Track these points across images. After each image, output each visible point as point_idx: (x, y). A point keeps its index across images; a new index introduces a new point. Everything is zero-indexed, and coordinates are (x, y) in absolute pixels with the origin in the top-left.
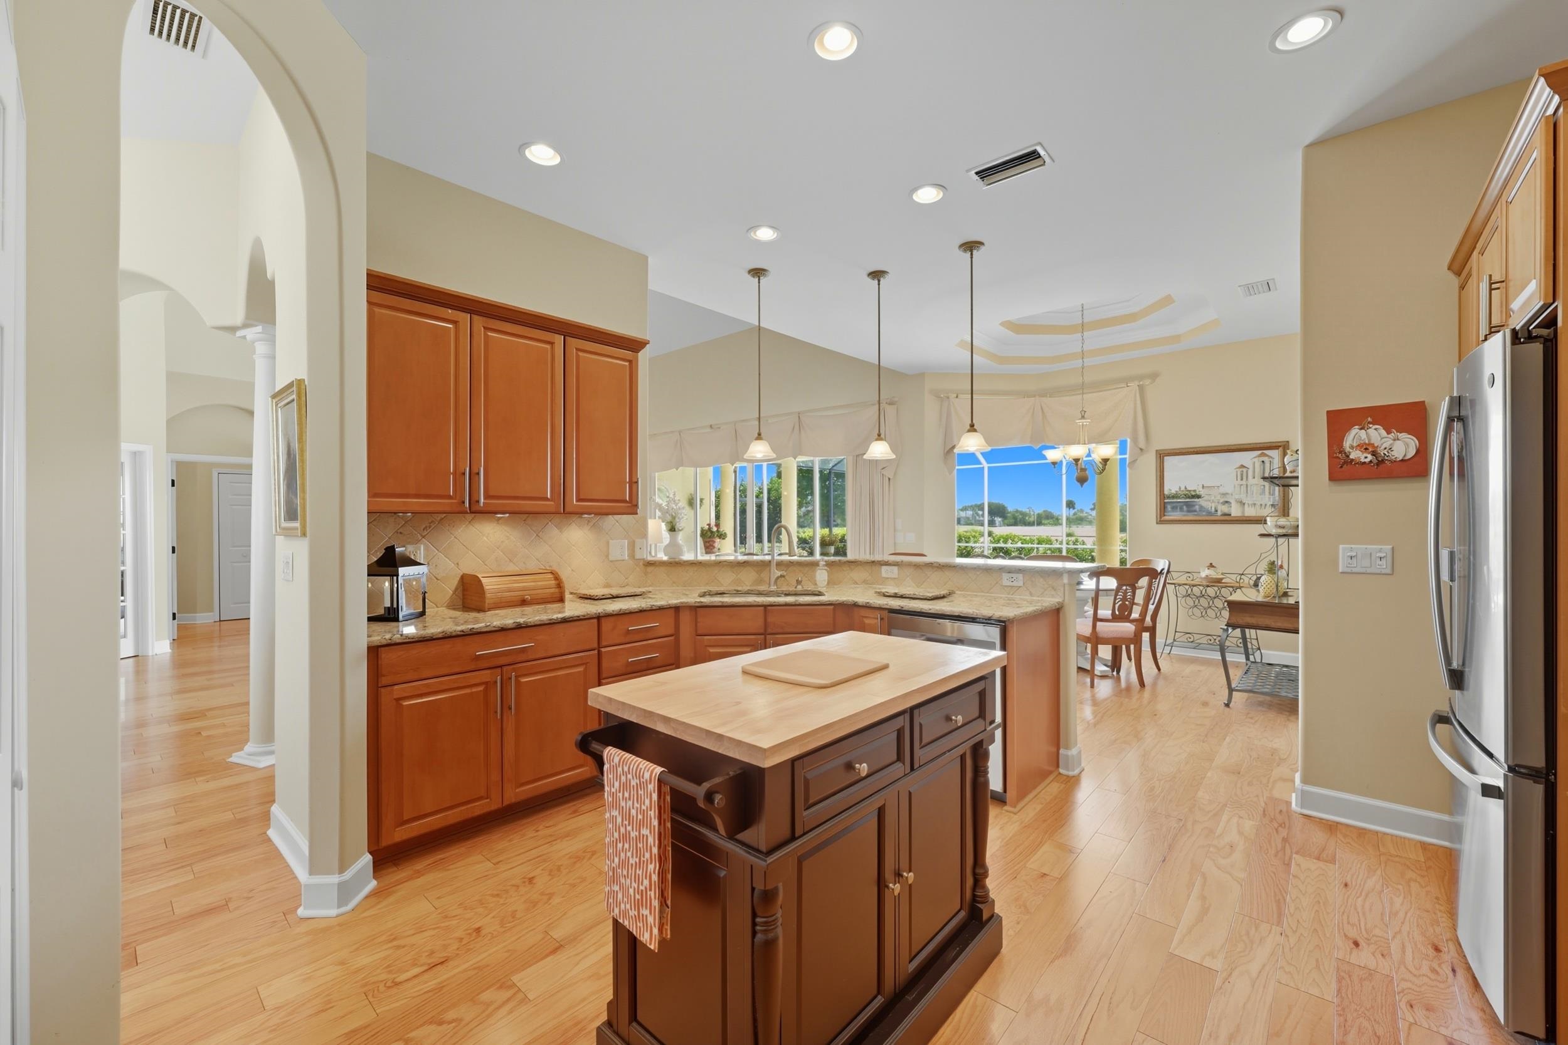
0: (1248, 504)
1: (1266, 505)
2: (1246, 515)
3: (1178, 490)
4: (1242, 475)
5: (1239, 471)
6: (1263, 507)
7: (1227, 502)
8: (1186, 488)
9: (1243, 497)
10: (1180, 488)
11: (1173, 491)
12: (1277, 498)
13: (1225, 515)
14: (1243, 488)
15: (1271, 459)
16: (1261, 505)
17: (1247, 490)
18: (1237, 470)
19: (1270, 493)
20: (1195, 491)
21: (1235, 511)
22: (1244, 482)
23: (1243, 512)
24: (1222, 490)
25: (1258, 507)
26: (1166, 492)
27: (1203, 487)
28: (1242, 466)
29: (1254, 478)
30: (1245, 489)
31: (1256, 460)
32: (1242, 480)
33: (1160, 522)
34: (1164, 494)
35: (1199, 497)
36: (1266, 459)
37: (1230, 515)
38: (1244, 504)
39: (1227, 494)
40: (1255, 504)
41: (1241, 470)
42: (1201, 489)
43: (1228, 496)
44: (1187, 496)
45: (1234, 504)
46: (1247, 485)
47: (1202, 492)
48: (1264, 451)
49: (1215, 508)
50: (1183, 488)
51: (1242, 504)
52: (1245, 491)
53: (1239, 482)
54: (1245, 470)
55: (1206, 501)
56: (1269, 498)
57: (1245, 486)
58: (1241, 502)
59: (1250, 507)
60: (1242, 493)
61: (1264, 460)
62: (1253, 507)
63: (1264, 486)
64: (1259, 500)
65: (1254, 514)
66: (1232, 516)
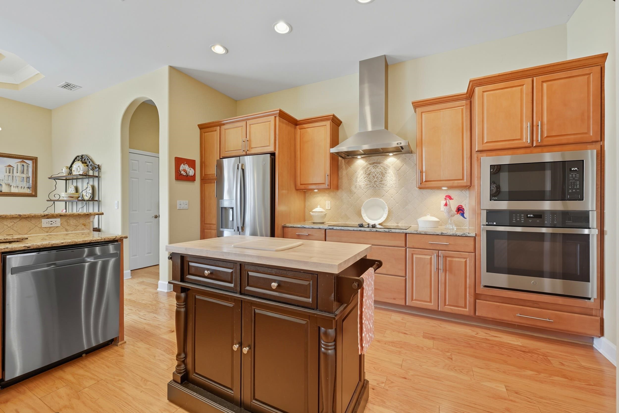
0: (14, 186)
1: (24, 187)
2: (12, 192)
4: (10, 170)
6: (23, 188)
9: (10, 182)
12: (31, 184)
14: (11, 178)
15: (28, 165)
16: (22, 187)
18: (7, 167)
19: (27, 181)
21: (5, 190)
22: (11, 174)
23: (10, 190)
25: (20, 188)
28: (10, 166)
29: (17, 173)
30: (12, 178)
31: (19, 164)
32: (10, 173)
36: (25, 164)
37: (2, 191)
38: (11, 186)
40: (18, 187)
41: (10, 167)
45: (4, 185)
46: (13, 176)
48: (24, 160)
53: (8, 174)
54: (11, 168)
56: (27, 184)
57: (11, 177)
58: (9, 185)
59: (15, 188)
60: (9, 180)
61: (23, 164)
62: (17, 188)
63: (23, 177)
64: (20, 184)
65: (17, 192)
66: (3, 192)
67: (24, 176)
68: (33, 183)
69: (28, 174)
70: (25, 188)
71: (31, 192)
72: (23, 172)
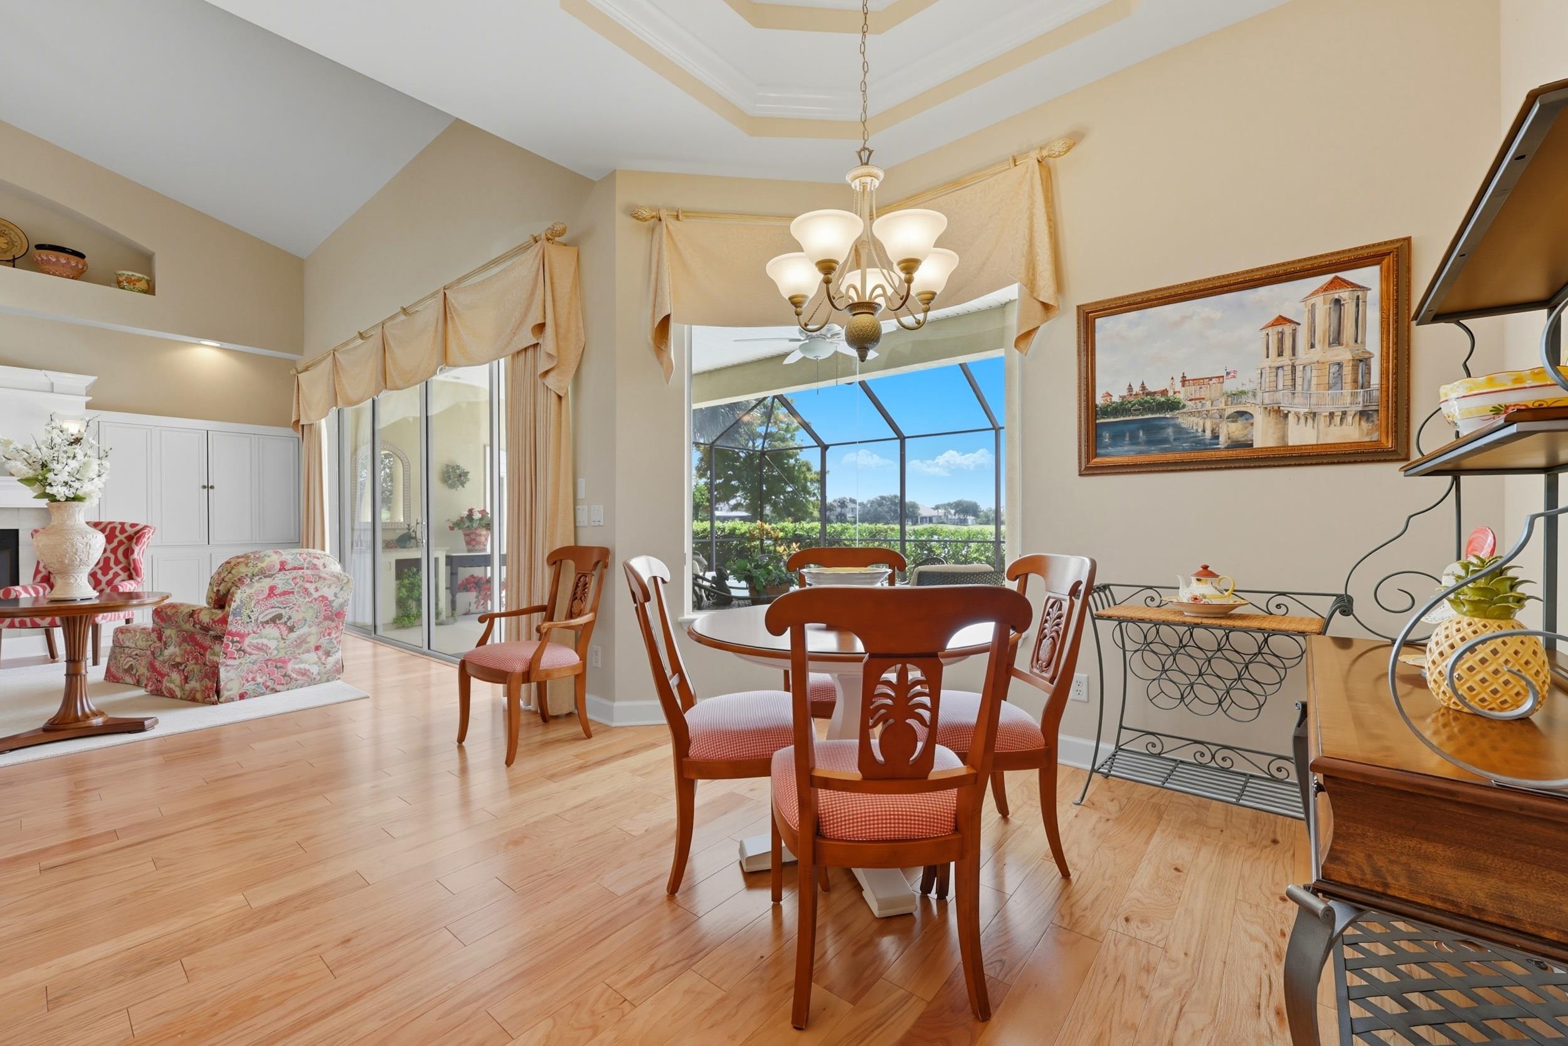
0: (1297, 415)
1: (1344, 413)
2: (1291, 442)
3: (1125, 393)
4: (1281, 341)
5: (1273, 332)
6: (1337, 420)
7: (1241, 414)
8: (1143, 387)
9: (1283, 399)
10: (1130, 388)
11: (1116, 399)
12: (1376, 394)
13: (1235, 445)
14: (1284, 379)
15: (1360, 293)
16: (1332, 415)
17: (1294, 380)
18: (1270, 330)
19: (1355, 381)
20: (1164, 392)
21: (1263, 435)
22: (1286, 360)
23: (1284, 437)
24: (1230, 386)
25: (1322, 421)
26: (1099, 401)
27: (1184, 381)
28: (1282, 320)
29: (1312, 346)
30: (1289, 375)
31: (1319, 300)
32: (1280, 354)
33: (1088, 469)
34: (1096, 406)
35: (1173, 406)
36: (1344, 294)
37: (1251, 445)
38: (1286, 416)
39: (1243, 393)
40: (1315, 414)
41: (1280, 328)
42: (1178, 386)
43: (1244, 399)
44: (1146, 407)
45: (1259, 418)
46: (1294, 367)
47: (1182, 394)
48: (1340, 275)
49: (1213, 431)
50: (1137, 389)
51: (1280, 414)
52: (1289, 383)
53: (1274, 360)
54: (1288, 329)
55: (1191, 414)
56: (1354, 395)
57: (1288, 369)
58: (1278, 411)
59: (1302, 420)
60: (1280, 387)
61: (1336, 296)
62: (1310, 421)
63: (1339, 364)
64: (1328, 402)
65: (1312, 441)
66: (1255, 446)
67: (1344, 354)
68: (1383, 388)
69: (1363, 343)
70: (1349, 419)
71: (1375, 437)
72: (1337, 340)
